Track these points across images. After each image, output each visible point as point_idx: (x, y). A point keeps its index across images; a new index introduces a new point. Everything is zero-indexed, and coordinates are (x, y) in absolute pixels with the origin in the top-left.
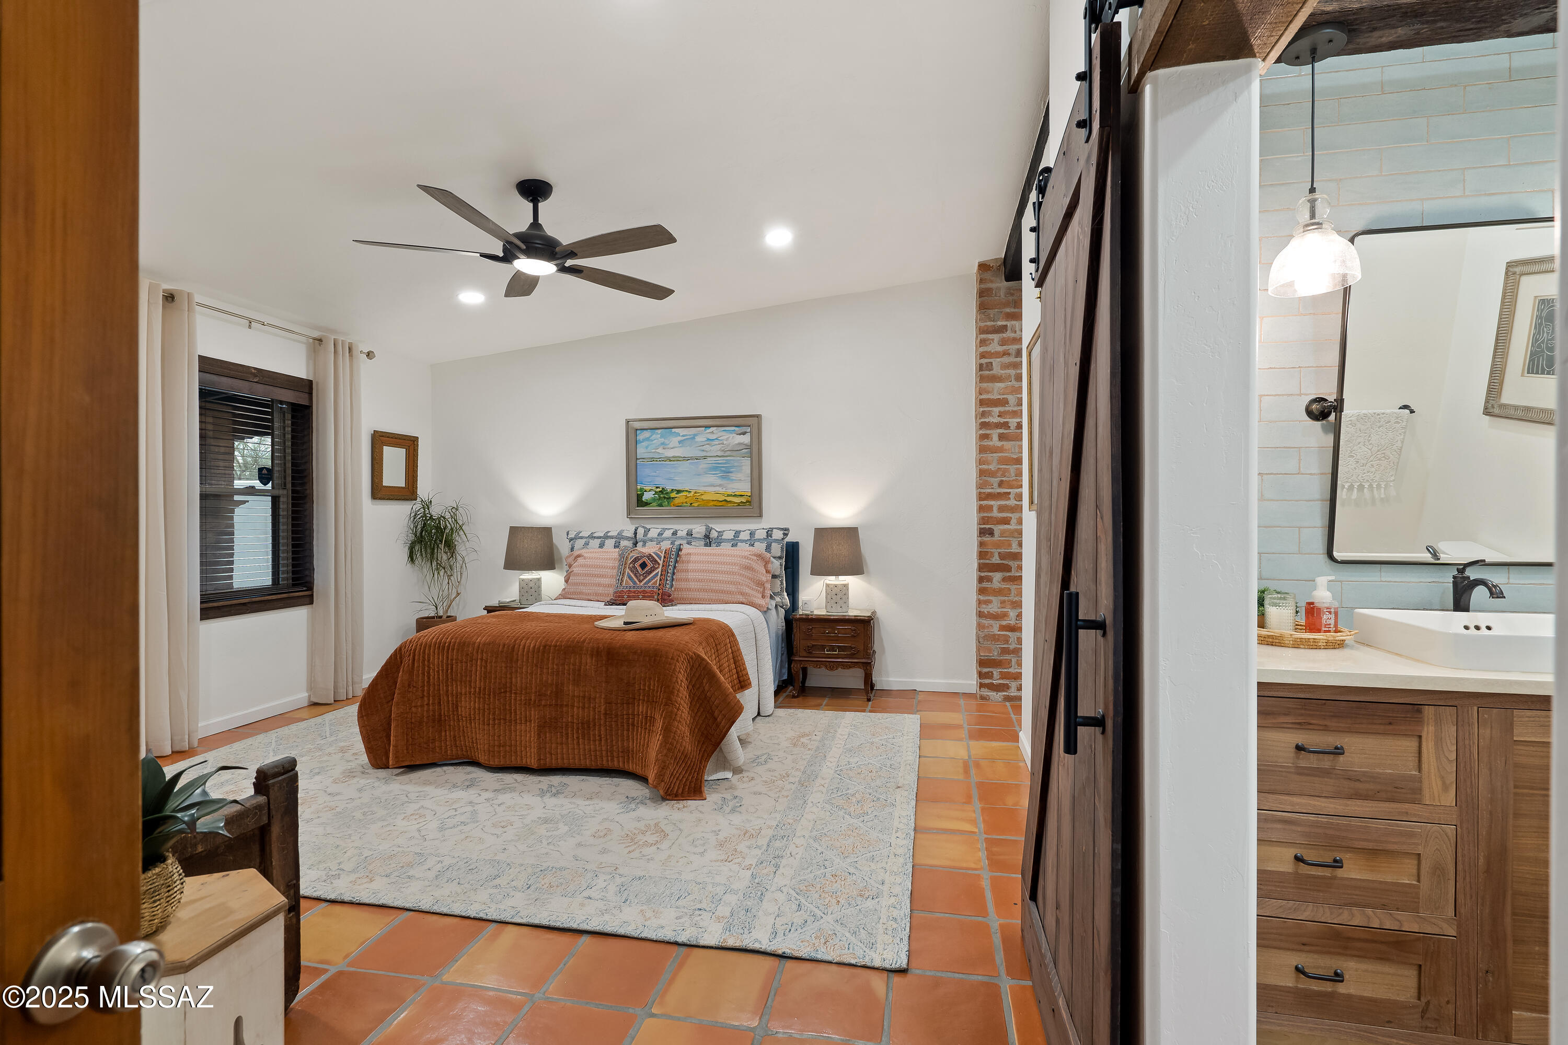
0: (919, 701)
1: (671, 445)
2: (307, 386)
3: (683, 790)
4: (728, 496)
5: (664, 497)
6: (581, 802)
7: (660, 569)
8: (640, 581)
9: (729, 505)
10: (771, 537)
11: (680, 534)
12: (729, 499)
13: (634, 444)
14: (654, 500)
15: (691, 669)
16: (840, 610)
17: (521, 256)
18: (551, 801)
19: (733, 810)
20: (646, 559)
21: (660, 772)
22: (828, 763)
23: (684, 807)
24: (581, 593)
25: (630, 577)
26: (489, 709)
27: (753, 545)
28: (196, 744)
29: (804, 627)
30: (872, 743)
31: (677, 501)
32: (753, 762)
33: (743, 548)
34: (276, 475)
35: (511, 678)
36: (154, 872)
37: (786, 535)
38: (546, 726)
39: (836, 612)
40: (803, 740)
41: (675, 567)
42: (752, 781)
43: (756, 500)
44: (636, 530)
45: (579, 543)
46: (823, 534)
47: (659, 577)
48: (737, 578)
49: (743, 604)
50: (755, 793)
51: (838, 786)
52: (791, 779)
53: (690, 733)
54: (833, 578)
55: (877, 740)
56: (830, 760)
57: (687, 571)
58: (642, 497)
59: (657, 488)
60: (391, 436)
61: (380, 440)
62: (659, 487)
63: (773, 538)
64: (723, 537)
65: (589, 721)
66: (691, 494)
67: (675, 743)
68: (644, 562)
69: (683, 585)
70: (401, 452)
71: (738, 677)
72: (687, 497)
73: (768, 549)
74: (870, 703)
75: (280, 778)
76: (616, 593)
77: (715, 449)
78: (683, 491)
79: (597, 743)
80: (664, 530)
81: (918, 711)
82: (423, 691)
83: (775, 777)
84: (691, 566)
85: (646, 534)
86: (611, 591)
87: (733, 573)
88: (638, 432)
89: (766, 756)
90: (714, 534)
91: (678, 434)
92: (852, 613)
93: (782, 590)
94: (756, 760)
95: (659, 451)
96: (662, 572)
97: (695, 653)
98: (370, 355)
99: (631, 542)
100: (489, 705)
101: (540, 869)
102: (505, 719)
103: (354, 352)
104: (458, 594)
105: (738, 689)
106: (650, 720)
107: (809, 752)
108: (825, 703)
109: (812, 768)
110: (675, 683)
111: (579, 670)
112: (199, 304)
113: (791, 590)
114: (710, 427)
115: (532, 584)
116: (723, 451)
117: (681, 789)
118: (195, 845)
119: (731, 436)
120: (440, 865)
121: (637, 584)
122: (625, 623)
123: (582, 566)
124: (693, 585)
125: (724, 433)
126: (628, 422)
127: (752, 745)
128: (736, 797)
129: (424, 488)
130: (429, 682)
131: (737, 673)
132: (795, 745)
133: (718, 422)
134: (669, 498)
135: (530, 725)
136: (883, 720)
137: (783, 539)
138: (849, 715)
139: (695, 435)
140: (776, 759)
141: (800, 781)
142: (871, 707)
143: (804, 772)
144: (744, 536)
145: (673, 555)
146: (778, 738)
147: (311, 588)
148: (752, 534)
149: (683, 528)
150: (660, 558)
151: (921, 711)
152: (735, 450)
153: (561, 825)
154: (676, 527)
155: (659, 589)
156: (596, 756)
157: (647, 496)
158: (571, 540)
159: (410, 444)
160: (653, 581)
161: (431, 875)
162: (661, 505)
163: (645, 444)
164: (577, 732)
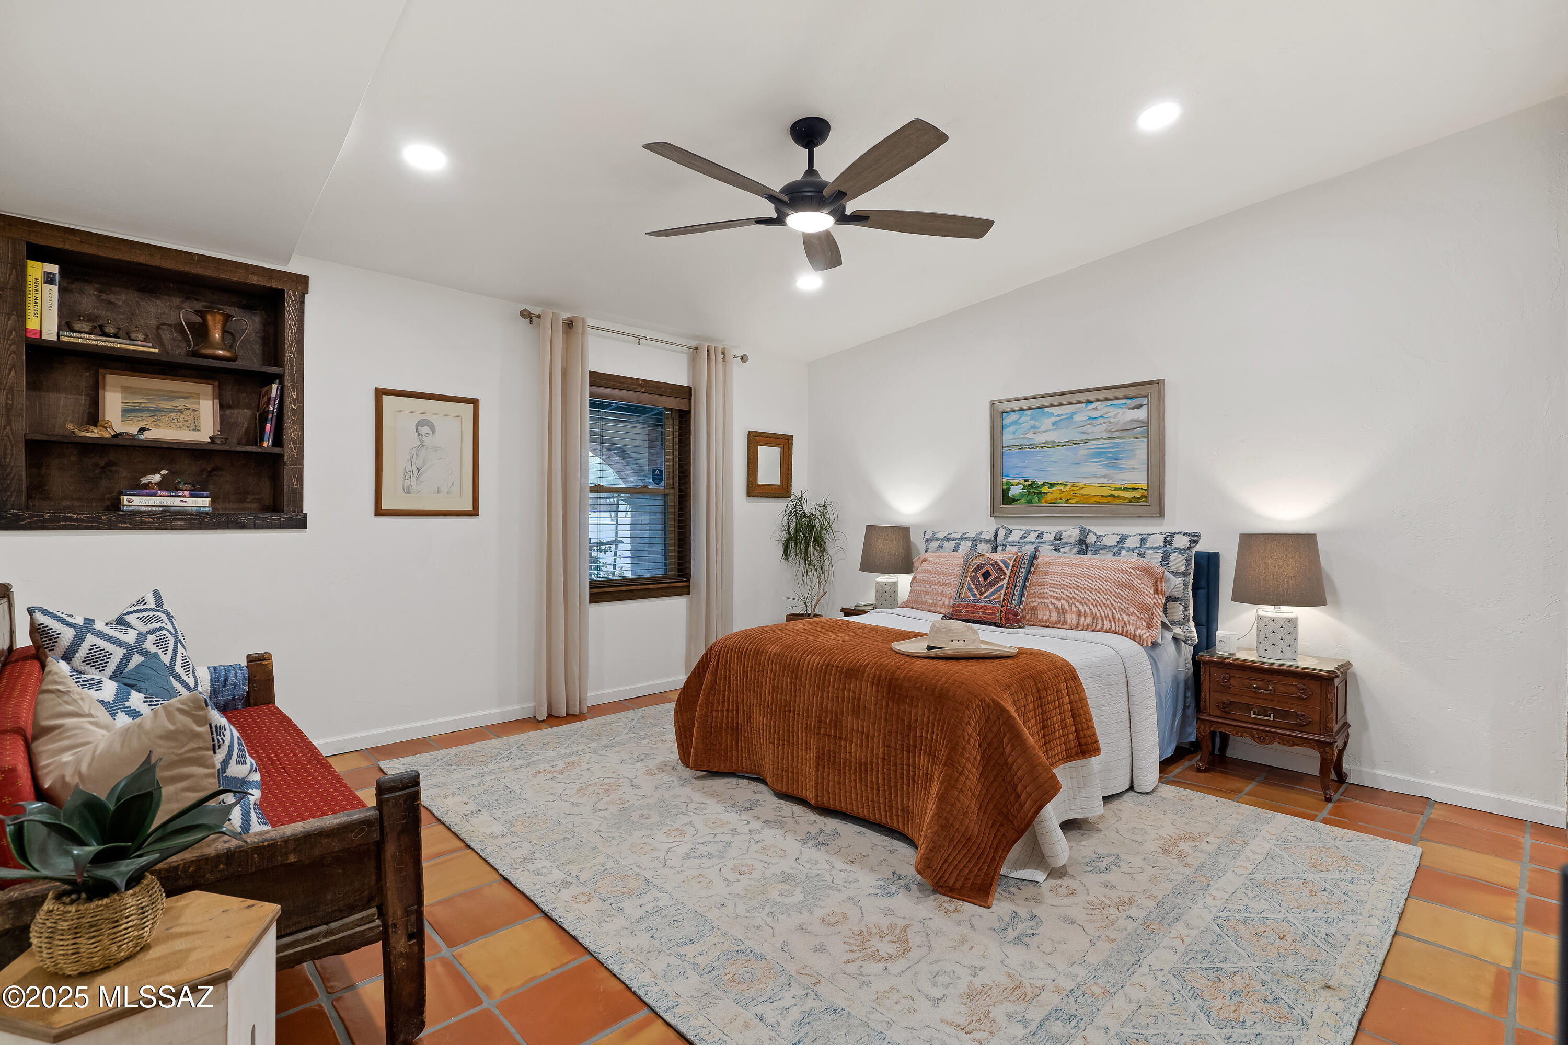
0: (1430, 821)
1: (1043, 428)
2: (686, 393)
3: (963, 884)
4: (1116, 489)
5: (1034, 491)
6: (839, 864)
7: (1005, 581)
8: (981, 594)
9: (1117, 501)
10: (1171, 544)
11: (1046, 537)
12: (1116, 493)
13: (999, 428)
14: (1022, 495)
15: (987, 721)
16: (1281, 656)
17: (790, 212)
18: (810, 852)
19: (1019, 940)
20: (989, 568)
21: (928, 854)
22: (1209, 900)
23: (955, 911)
24: (922, 603)
25: (970, 589)
26: (775, 727)
27: (1142, 555)
28: (585, 711)
29: (1217, 674)
30: (1305, 882)
31: (1049, 497)
32: (1087, 864)
33: (1129, 558)
34: (665, 476)
35: (795, 696)
36: (100, 902)
37: (1194, 542)
38: (824, 758)
39: (1274, 658)
40: (1184, 846)
41: (1026, 579)
42: (1071, 897)
43: (1154, 494)
44: (997, 532)
45: (934, 545)
46: (1249, 542)
47: (1003, 590)
48: (1109, 599)
49: (1117, 634)
50: (1065, 920)
51: (1208, 948)
52: (1134, 912)
53: (980, 809)
54: (1271, 608)
55: (1314, 876)
56: (1215, 893)
57: (1043, 585)
58: (1008, 492)
59: (1026, 481)
60: (765, 435)
61: (755, 439)
62: (1028, 481)
63: (1174, 546)
64: (1103, 543)
65: (866, 763)
66: (1068, 488)
67: (952, 819)
68: (988, 571)
69: (1037, 602)
70: (777, 451)
71: (1078, 738)
72: (1062, 492)
73: (1165, 561)
74: (1330, 805)
75: (397, 794)
76: (953, 606)
77: (1099, 430)
78: (1057, 484)
79: (875, 791)
80: (1029, 531)
81: (1421, 839)
82: (724, 696)
83: (1110, 899)
84: (1048, 579)
85: (1006, 536)
86: (950, 602)
87: (1103, 592)
88: (1005, 415)
89: (1112, 859)
90: (1091, 539)
91: (1052, 414)
92: (1304, 662)
93: (1186, 618)
94: (1092, 863)
95: (1030, 435)
96: (1008, 584)
97: (993, 700)
98: (744, 358)
99: (990, 546)
100: (775, 722)
101: (737, 948)
102: (788, 742)
103: (729, 357)
104: (825, 593)
105: (1077, 754)
106: (928, 778)
107: (1183, 870)
108: (1247, 789)
109: (1178, 900)
110: (959, 737)
111: (859, 700)
112: (591, 327)
113: (1203, 619)
114: (1092, 402)
115: (887, 589)
116: (1109, 431)
117: (960, 883)
118: (286, 854)
119: (1121, 411)
120: (653, 904)
121: (976, 597)
122: (929, 648)
123: (925, 571)
124: (1049, 603)
125: (1110, 409)
126: (992, 404)
127: (1100, 835)
128: (1033, 918)
129: (797, 487)
130: (729, 687)
131: (1077, 731)
132: (1166, 851)
133: (1103, 395)
134: (1040, 493)
135: (810, 754)
136: (1342, 842)
137: (1189, 548)
138: (1282, 820)
139: (1073, 414)
140: (1125, 867)
141: (1145, 919)
142: (1329, 814)
143: (1160, 905)
144: (1132, 542)
145: (1025, 563)
146: (1146, 833)
147: (689, 580)
148: (1143, 540)
149: (1050, 530)
150: (1007, 566)
151: (1427, 840)
152: (1128, 429)
153: (798, 890)
154: (1043, 529)
155: (1003, 606)
156: (874, 807)
157: (1014, 491)
158: (926, 541)
159: (784, 442)
160: (996, 595)
161: (640, 912)
162: (1030, 502)
163: (1011, 429)
164: (855, 774)
